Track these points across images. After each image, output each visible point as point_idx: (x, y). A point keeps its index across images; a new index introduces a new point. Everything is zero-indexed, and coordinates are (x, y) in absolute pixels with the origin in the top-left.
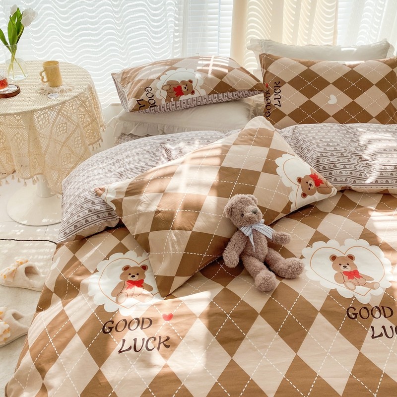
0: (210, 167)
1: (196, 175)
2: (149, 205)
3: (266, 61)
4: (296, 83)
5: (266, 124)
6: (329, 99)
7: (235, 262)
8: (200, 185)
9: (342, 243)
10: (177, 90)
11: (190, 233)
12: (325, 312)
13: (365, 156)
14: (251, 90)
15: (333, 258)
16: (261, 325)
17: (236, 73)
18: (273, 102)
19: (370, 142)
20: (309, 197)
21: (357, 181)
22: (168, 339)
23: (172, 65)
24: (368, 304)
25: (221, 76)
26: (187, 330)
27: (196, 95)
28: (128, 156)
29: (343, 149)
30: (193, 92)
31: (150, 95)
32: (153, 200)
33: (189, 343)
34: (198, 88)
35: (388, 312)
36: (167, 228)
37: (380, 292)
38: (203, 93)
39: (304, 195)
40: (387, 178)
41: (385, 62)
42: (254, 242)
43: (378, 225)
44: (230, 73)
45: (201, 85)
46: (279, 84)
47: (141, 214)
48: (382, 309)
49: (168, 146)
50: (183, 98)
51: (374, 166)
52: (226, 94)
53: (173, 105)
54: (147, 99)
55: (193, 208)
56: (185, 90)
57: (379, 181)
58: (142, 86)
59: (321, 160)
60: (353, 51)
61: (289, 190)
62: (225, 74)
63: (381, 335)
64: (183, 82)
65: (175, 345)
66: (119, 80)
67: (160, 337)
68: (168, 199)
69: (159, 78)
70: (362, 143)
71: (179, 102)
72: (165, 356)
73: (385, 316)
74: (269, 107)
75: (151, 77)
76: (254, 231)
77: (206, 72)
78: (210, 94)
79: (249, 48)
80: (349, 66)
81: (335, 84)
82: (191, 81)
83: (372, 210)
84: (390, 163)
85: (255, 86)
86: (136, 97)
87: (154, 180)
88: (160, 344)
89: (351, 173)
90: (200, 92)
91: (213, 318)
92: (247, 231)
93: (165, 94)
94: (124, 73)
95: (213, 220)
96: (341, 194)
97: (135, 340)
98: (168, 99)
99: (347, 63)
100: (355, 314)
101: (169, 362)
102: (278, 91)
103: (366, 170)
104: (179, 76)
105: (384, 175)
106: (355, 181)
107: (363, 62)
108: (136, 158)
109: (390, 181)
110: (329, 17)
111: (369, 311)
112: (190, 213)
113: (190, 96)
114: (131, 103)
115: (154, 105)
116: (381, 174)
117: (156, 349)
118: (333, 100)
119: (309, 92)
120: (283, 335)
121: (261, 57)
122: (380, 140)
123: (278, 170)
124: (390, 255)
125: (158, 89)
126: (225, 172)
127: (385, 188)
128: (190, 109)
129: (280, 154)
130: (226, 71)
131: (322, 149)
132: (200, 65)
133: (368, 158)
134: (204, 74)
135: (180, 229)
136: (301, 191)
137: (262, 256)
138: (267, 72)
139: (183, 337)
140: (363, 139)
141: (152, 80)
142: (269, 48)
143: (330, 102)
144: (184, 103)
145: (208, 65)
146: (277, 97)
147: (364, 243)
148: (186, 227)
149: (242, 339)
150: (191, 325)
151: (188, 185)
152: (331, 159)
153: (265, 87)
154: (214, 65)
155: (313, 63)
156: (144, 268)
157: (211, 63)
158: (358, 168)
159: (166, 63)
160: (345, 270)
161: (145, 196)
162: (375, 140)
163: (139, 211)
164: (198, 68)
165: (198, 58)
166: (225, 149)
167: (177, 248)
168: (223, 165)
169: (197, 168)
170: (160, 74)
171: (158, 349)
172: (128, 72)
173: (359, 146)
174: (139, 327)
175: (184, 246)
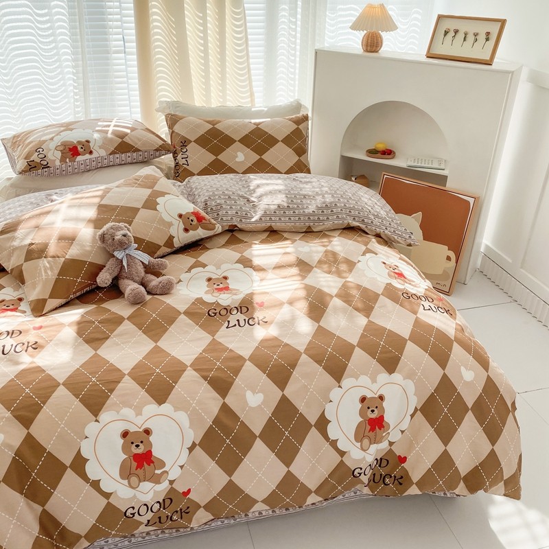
0: (89, 205)
1: (74, 212)
2: (23, 239)
3: (172, 121)
4: (203, 141)
5: (155, 172)
6: (237, 157)
7: (106, 281)
8: (77, 219)
9: (218, 267)
10: (72, 151)
11: (63, 259)
12: (187, 313)
13: (253, 199)
14: (157, 150)
15: (209, 280)
16: (127, 326)
17: (141, 133)
18: (182, 162)
19: (258, 186)
20: (191, 232)
21: (243, 220)
22: (36, 343)
23: (68, 127)
24: (229, 306)
25: (122, 136)
26: (55, 336)
27: (95, 155)
28: (9, 209)
29: (231, 193)
30: (91, 153)
31: (42, 156)
32: (27, 234)
33: (57, 345)
34: (96, 148)
35: (244, 310)
36: (39, 258)
37: (240, 297)
38: (103, 153)
39: (186, 230)
40: (270, 215)
41: (290, 120)
42: (128, 265)
43: (255, 253)
44: (133, 133)
45: (100, 145)
46: (185, 143)
47: (15, 249)
48: (239, 309)
49: (54, 197)
50: (79, 158)
51: (260, 206)
52: (129, 154)
53: (70, 166)
54: (38, 160)
55: (68, 239)
56: (82, 150)
57: (263, 219)
58: (33, 147)
59: (208, 203)
60: (263, 110)
61: (170, 225)
62: (126, 134)
63: (235, 325)
64: (79, 142)
65: (42, 347)
66: (9, 145)
67: (28, 342)
68: (42, 233)
69: (52, 139)
70: (251, 188)
71: (76, 163)
72: (32, 356)
73: (241, 313)
74: (178, 168)
75: (44, 138)
76: (128, 256)
77: (107, 132)
78: (111, 154)
79: (158, 111)
80: (255, 124)
81: (241, 141)
82: (88, 142)
83: (256, 244)
84: (273, 203)
85: (160, 146)
86: (25, 158)
87: (30, 218)
88: (28, 347)
89: (237, 213)
90: (99, 153)
91: (82, 325)
92: (119, 255)
93: (59, 154)
94: (14, 137)
95: (88, 248)
96: (230, 234)
97: (4, 346)
98: (63, 160)
99: (253, 121)
100: (215, 314)
101: (35, 360)
102: (185, 150)
103: (253, 210)
104: (74, 137)
105: (268, 213)
106: (241, 220)
107: (269, 119)
108: (18, 209)
109: (273, 218)
110: (243, 78)
111: (228, 310)
112: (63, 243)
113: (87, 156)
114: (21, 164)
115: (46, 166)
116: (265, 212)
117: (24, 352)
118: (240, 157)
119: (216, 151)
120: (144, 332)
121: (167, 116)
122: (268, 184)
123: (158, 207)
124: (261, 274)
125: (51, 150)
126: (102, 208)
127: (269, 224)
128: (91, 172)
129: (163, 194)
130: (129, 131)
131: (211, 193)
132: (99, 126)
133: (255, 200)
134: (104, 134)
135: (54, 257)
136: (182, 226)
137: (137, 278)
138: (173, 132)
139: (51, 341)
140: (253, 185)
141: (44, 142)
142: (178, 109)
143: (237, 160)
144: (82, 164)
145: (109, 126)
146: (184, 156)
147: (240, 266)
148: (59, 255)
149: (107, 338)
150: (59, 331)
151: (64, 220)
152: (218, 201)
153: (172, 147)
154: (115, 126)
155: (219, 122)
156: (20, 300)
157: (113, 124)
158: (244, 208)
159: (61, 125)
160: (218, 287)
161: (20, 232)
162: (263, 184)
163: (13, 246)
164: (97, 128)
165: (99, 120)
166: (107, 191)
167: (50, 273)
168: (102, 203)
169: (75, 206)
170: (53, 135)
171: (26, 351)
172: (18, 136)
173: (249, 190)
174: (9, 337)
175: (57, 272)
